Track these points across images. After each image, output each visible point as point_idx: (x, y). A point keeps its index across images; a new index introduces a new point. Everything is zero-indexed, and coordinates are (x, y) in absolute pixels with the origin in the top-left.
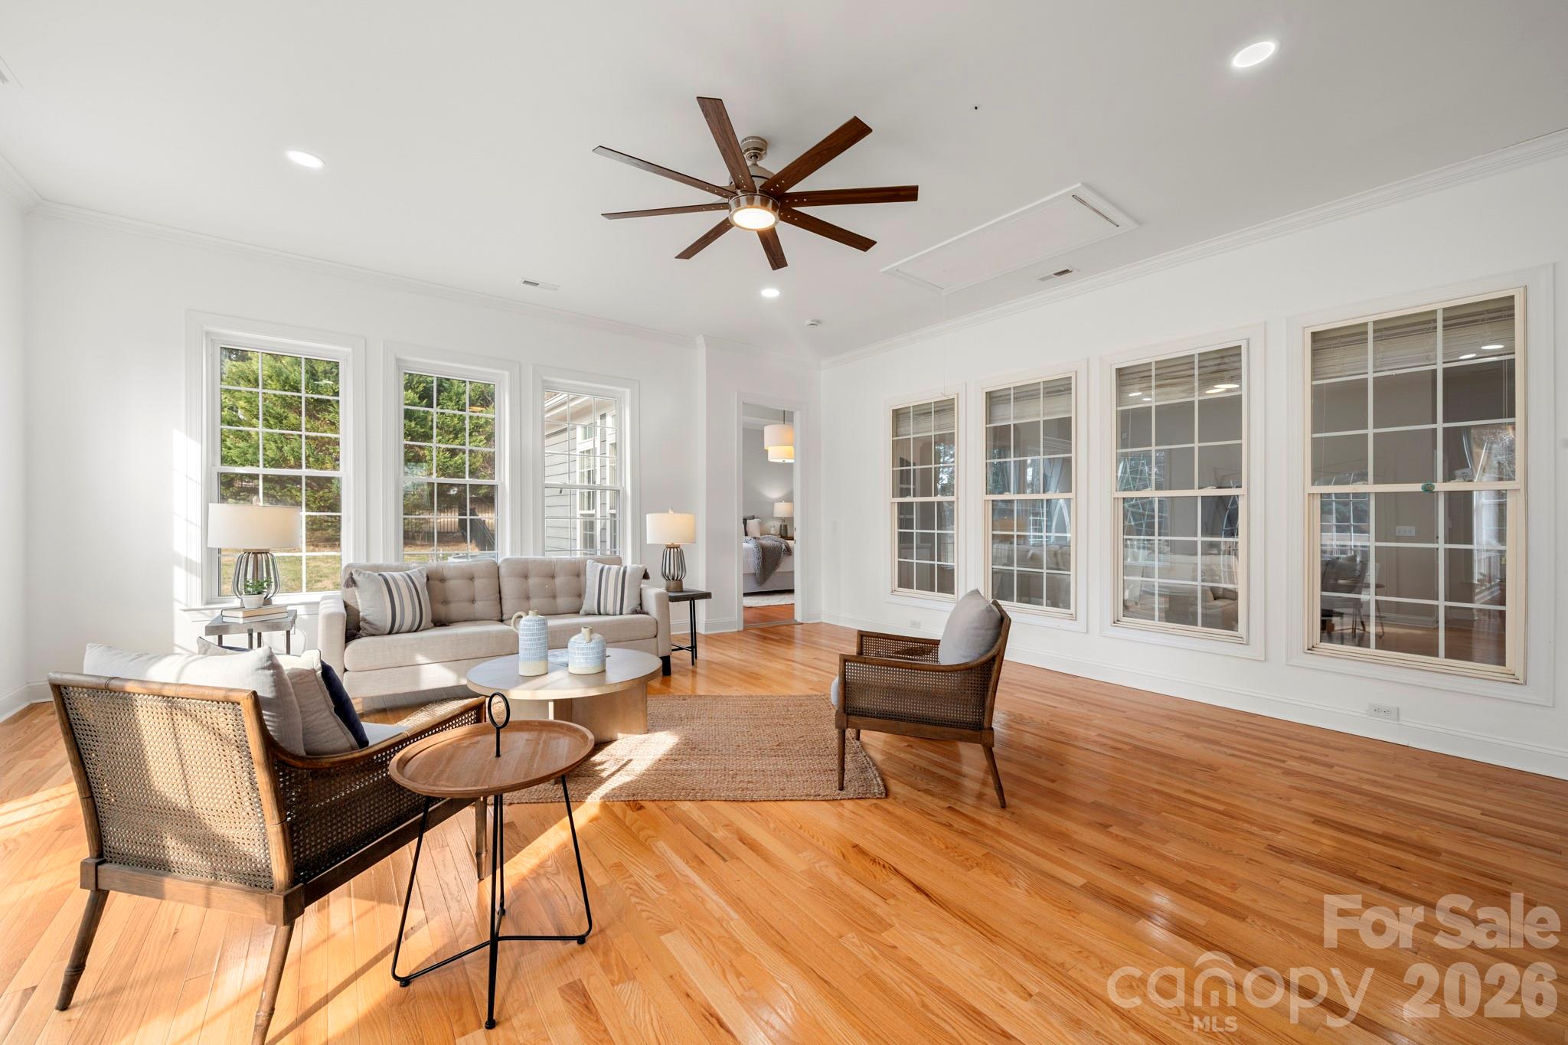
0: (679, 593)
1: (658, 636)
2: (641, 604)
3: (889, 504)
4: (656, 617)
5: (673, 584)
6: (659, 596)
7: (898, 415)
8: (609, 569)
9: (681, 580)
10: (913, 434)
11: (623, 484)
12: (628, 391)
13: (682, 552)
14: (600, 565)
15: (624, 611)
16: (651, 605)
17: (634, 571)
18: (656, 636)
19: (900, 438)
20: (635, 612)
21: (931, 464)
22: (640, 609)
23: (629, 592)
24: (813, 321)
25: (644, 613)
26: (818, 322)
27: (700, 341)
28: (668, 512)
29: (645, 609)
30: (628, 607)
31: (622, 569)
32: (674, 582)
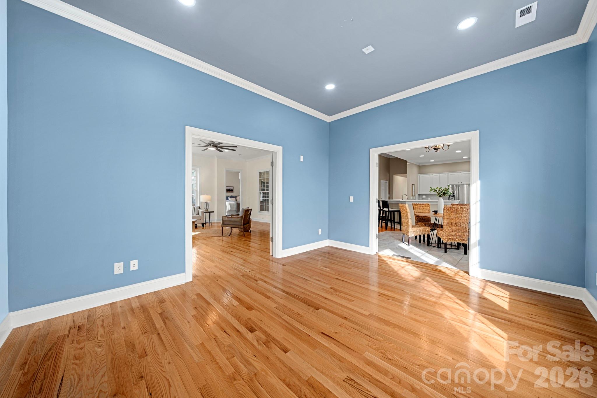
0: (207, 211)
1: (201, 219)
4: (201, 216)
5: (206, 210)
6: (202, 212)
7: (260, 173)
9: (208, 209)
10: (263, 178)
11: (197, 189)
12: (198, 168)
13: (208, 204)
16: (200, 213)
17: (197, 207)
19: (261, 178)
20: (197, 215)
21: (265, 184)
22: (198, 214)
23: (196, 211)
24: (239, 154)
27: (216, 157)
28: (205, 195)
30: (195, 214)
31: (194, 207)
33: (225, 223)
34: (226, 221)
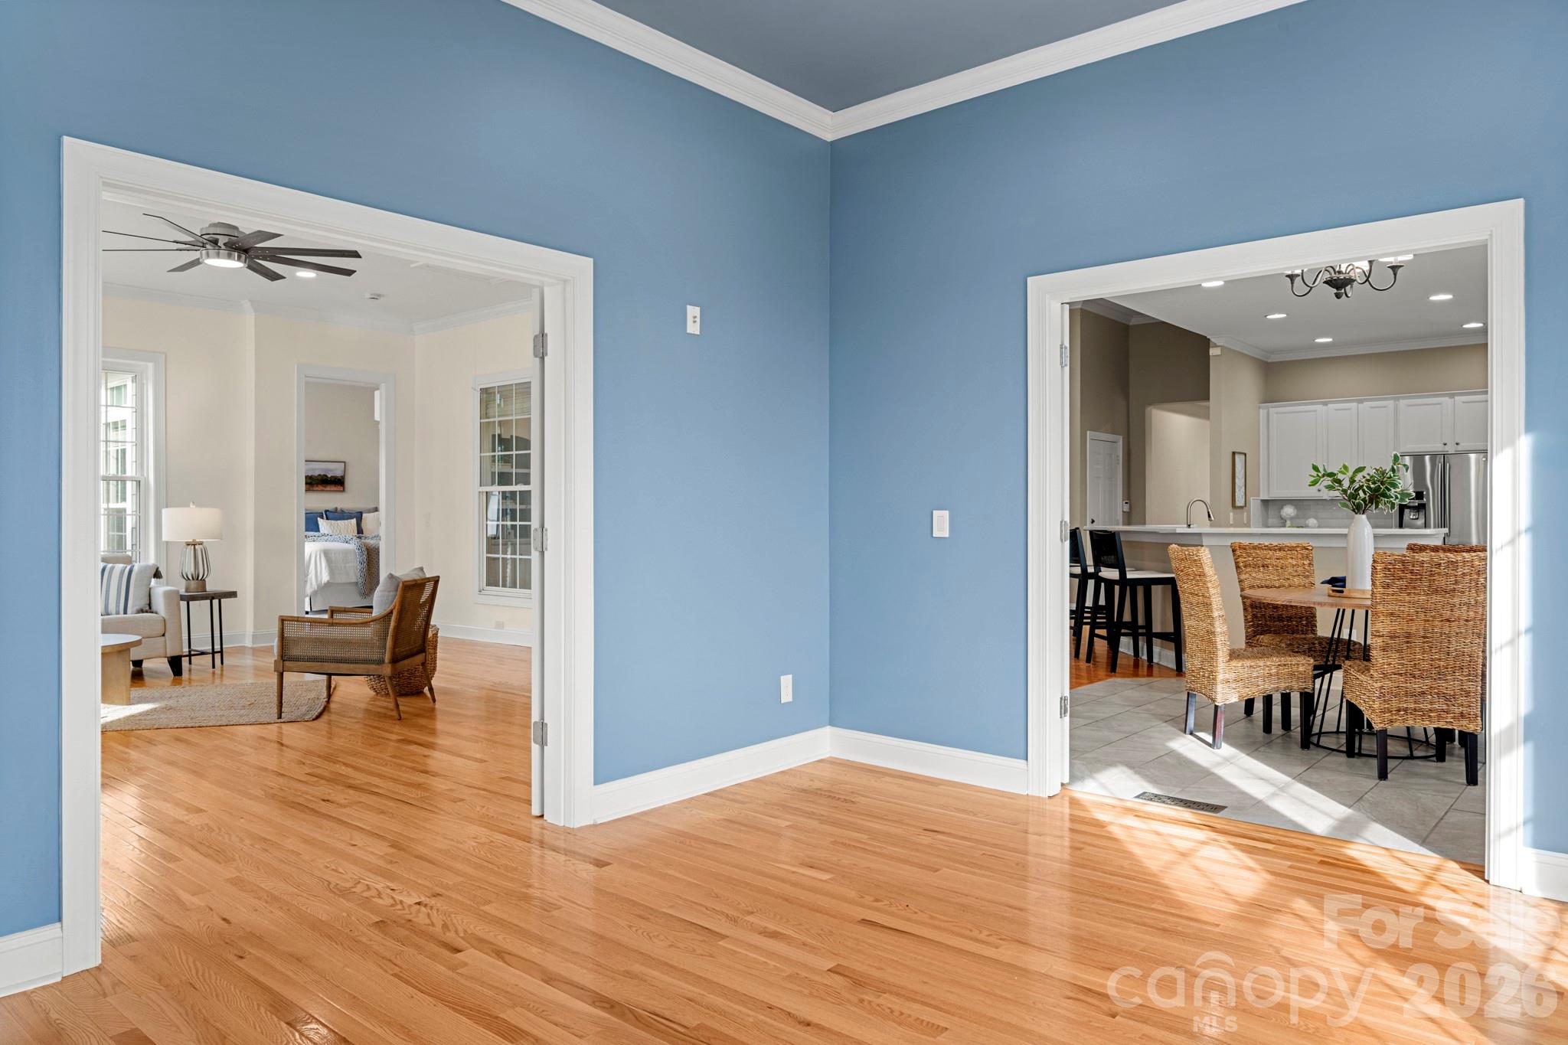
0: (198, 591)
1: (166, 635)
2: (150, 605)
3: (477, 494)
4: (164, 616)
5: (193, 584)
6: (168, 595)
7: (487, 394)
8: (112, 569)
9: (203, 581)
10: (499, 416)
11: (145, 475)
12: (151, 365)
13: (205, 552)
14: (102, 565)
15: (129, 610)
16: (159, 603)
17: (143, 570)
18: (164, 635)
19: (490, 420)
20: (142, 611)
21: (512, 450)
22: (149, 608)
23: (134, 591)
24: (372, 295)
25: (152, 613)
26: (379, 295)
27: (247, 305)
28: (189, 506)
29: (154, 608)
30: (133, 607)
31: (129, 567)
32: (195, 581)
33: (295, 651)
34: (297, 641)
